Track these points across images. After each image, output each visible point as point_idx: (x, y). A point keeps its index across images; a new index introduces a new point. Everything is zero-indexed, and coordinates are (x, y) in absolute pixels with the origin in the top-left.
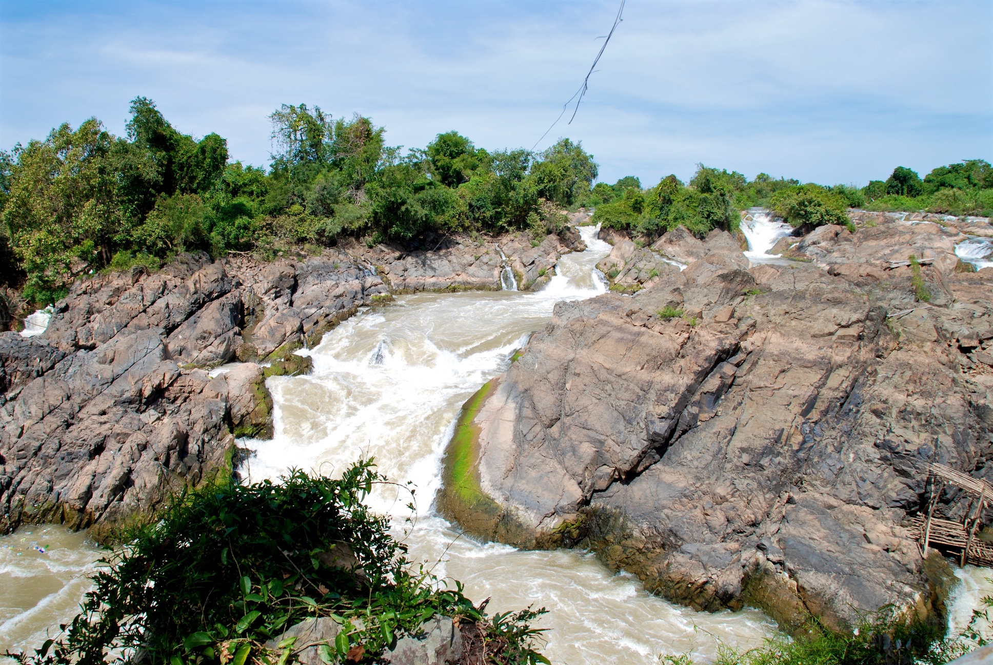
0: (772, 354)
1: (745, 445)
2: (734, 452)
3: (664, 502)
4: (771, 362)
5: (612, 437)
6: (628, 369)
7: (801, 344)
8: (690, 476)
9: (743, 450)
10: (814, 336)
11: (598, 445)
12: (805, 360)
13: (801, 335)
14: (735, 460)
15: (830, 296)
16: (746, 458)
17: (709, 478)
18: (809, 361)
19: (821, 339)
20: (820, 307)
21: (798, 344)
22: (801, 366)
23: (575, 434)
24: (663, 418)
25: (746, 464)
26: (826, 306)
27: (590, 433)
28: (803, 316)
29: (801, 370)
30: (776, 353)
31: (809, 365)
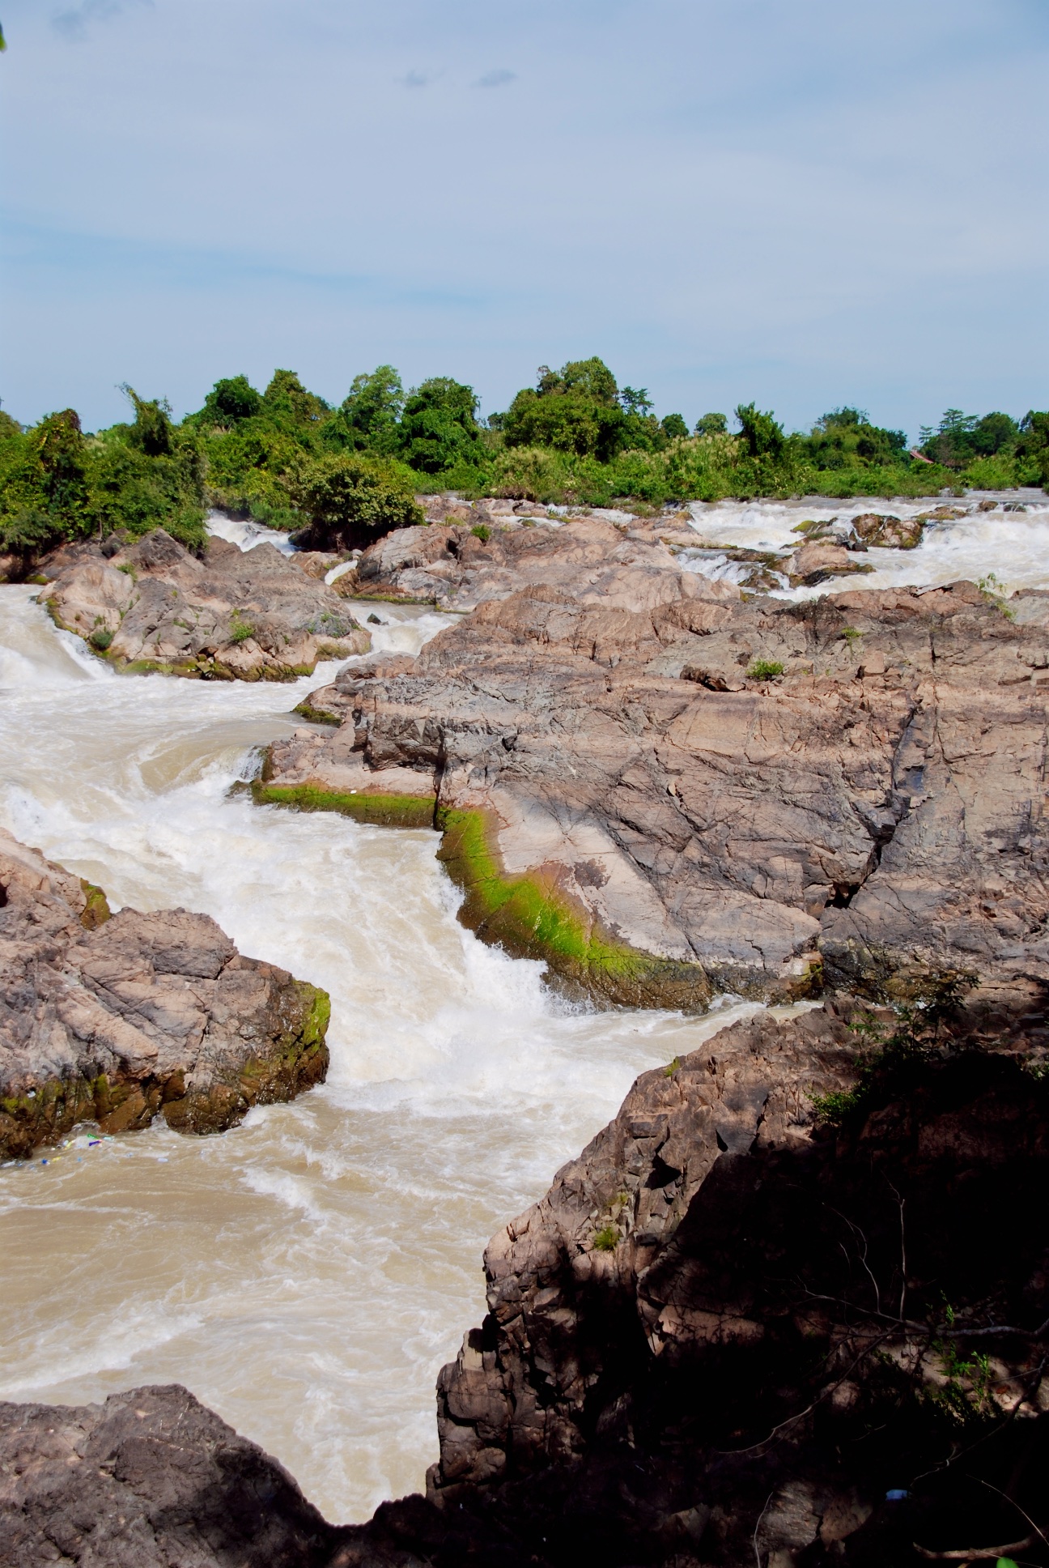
0: (952, 714)
1: (989, 827)
2: (979, 838)
3: (926, 914)
4: (958, 723)
5: (819, 842)
6: (772, 752)
7: (989, 696)
8: (938, 877)
9: (989, 834)
10: (1003, 683)
11: (798, 856)
12: (1009, 715)
13: (983, 683)
14: (986, 848)
15: (991, 630)
16: (998, 844)
17: (966, 874)
18: (1015, 716)
19: (1015, 686)
20: (985, 646)
21: (983, 696)
22: (1005, 723)
23: (745, 851)
24: (883, 805)
25: (1001, 851)
26: (993, 644)
27: (774, 844)
28: (967, 660)
29: (1008, 728)
30: (959, 710)
31: (1018, 720)
